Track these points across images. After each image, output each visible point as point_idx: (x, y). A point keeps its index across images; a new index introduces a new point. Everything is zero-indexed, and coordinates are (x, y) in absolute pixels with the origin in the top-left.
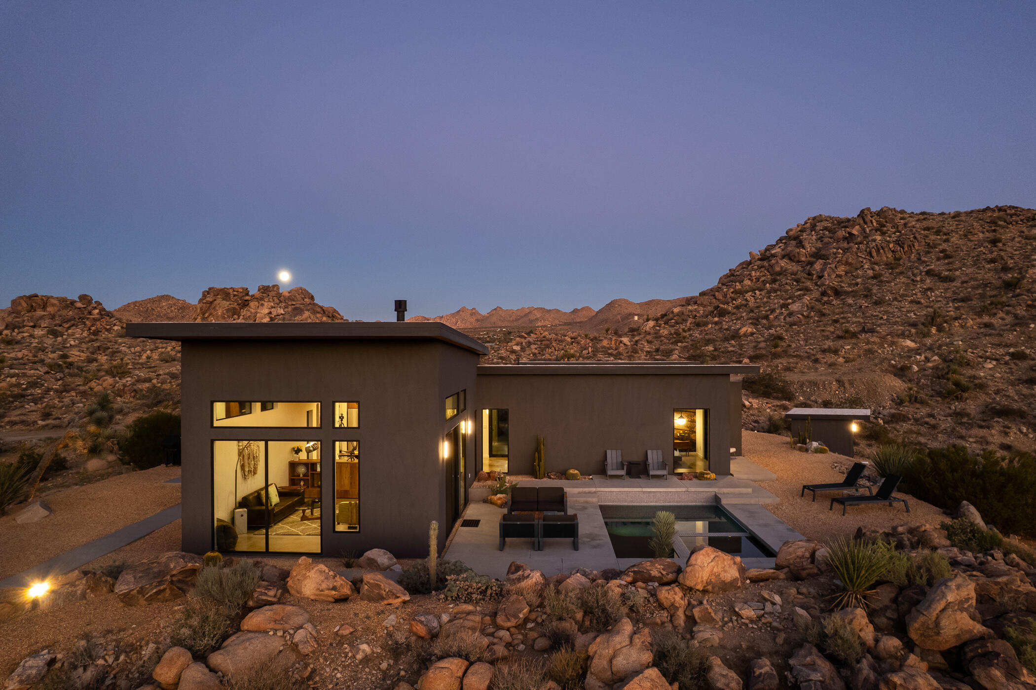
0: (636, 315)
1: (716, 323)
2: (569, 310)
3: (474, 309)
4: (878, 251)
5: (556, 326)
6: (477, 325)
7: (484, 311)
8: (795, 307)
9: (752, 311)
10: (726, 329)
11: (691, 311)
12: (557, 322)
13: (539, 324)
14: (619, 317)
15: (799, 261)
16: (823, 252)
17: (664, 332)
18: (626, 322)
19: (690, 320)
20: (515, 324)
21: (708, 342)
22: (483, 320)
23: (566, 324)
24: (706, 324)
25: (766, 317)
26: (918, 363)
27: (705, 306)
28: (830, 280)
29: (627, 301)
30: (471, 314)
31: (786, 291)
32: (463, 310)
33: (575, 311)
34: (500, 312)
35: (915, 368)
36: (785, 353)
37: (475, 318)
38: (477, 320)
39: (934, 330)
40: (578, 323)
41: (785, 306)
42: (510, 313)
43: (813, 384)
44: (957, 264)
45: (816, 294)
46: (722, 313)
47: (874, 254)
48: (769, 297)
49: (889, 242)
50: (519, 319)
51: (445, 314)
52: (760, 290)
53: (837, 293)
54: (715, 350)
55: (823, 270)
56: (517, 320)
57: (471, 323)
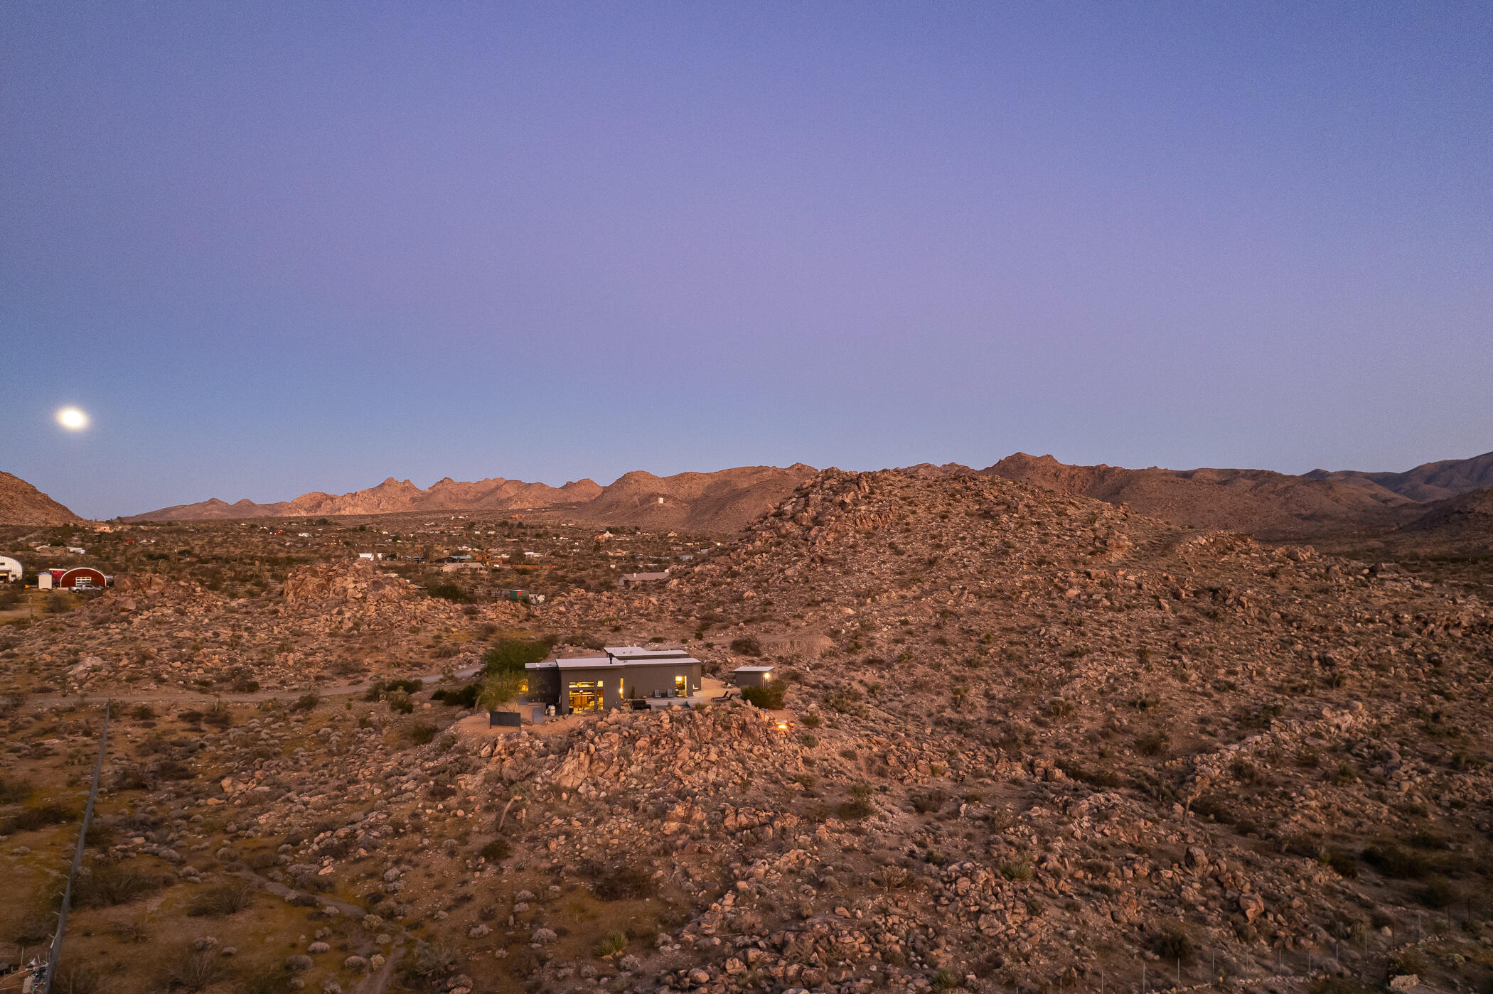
0: (661, 496)
1: (728, 584)
2: (558, 483)
3: (406, 481)
4: (861, 520)
5: (539, 510)
6: (412, 508)
7: (423, 484)
8: (789, 572)
9: (757, 574)
10: (735, 592)
11: (709, 570)
12: (540, 503)
13: (514, 507)
14: (636, 498)
15: (801, 525)
16: (820, 519)
17: (687, 590)
18: (646, 506)
19: (708, 579)
20: (476, 506)
21: (719, 604)
22: (422, 499)
23: (556, 507)
24: (720, 584)
25: (767, 581)
26: (846, 628)
27: (721, 565)
28: (820, 549)
29: (648, 474)
30: (403, 490)
31: (786, 555)
32: (389, 482)
33: (569, 486)
34: (450, 487)
35: (844, 631)
36: (770, 618)
37: (409, 496)
38: (414, 500)
39: (869, 601)
40: (574, 504)
41: (782, 570)
42: (466, 487)
43: (775, 644)
44: (912, 537)
45: (807, 561)
46: (735, 575)
47: (858, 523)
48: (772, 561)
49: (871, 512)
50: (480, 499)
51: (359, 491)
52: (767, 553)
53: (822, 560)
54: (724, 611)
55: (816, 536)
56: (478, 500)
57: (403, 504)
